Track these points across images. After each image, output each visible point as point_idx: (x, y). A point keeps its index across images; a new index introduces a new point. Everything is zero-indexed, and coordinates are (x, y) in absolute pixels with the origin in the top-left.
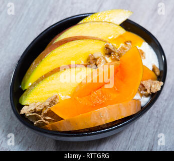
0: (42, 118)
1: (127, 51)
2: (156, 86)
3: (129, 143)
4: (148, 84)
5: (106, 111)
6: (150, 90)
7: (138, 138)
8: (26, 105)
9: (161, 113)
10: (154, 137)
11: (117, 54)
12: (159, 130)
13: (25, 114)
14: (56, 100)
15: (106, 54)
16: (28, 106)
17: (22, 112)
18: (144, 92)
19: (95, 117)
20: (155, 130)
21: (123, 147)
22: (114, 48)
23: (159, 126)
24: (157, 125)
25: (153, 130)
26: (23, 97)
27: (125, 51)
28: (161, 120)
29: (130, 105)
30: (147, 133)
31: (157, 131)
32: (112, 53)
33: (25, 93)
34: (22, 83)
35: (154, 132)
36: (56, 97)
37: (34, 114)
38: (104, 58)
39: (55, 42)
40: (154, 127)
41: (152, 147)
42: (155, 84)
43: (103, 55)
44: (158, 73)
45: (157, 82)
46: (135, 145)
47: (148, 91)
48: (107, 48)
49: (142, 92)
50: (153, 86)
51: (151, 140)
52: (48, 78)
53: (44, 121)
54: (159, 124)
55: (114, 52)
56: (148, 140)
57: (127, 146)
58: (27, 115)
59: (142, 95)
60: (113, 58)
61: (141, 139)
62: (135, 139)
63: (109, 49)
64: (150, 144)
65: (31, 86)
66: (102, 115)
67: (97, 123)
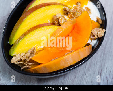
0: (26, 64)
1: (78, 10)
2: (101, 33)
3: (86, 70)
4: (95, 32)
5: (70, 57)
6: (97, 35)
7: (91, 66)
8: (14, 56)
9: (104, 46)
10: (102, 64)
11: (72, 13)
12: (104, 58)
13: (14, 63)
14: (35, 50)
15: (65, 14)
16: (16, 56)
17: (12, 62)
18: (93, 38)
20: (102, 59)
21: (82, 73)
22: (69, 10)
23: (104, 56)
24: (103, 55)
25: (100, 59)
26: (11, 50)
27: (77, 10)
28: (104, 51)
29: (85, 50)
30: (97, 62)
31: (103, 60)
32: (69, 13)
33: (12, 47)
34: (10, 40)
35: (101, 60)
36: (34, 49)
37: (20, 63)
38: (63, 17)
39: (29, 9)
40: (101, 57)
41: (101, 71)
42: (100, 31)
43: (62, 15)
44: (101, 22)
45: (101, 29)
46: (89, 71)
47: (96, 37)
48: (65, 10)
49: (91, 37)
50: (99, 33)
51: (100, 66)
52: (27, 36)
53: (28, 66)
54: (104, 55)
55: (70, 12)
56: (98, 66)
57: (84, 73)
58: (16, 64)
59: (92, 39)
60: (70, 16)
61: (93, 67)
62: (89, 67)
63: (66, 11)
64: (99, 69)
65: (15, 42)
66: (68, 61)
67: (65, 66)
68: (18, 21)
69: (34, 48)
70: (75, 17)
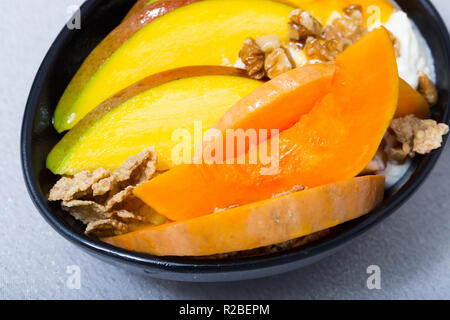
0: (109, 215)
2: (429, 135)
4: (405, 128)
6: (412, 145)
8: (65, 175)
11: (322, 43)
14: (150, 164)
15: (293, 40)
16: (72, 177)
18: (395, 152)
19: (260, 222)
22: (315, 26)
32: (310, 39)
34: (58, 111)
36: (150, 157)
42: (424, 129)
44: (432, 98)
45: (431, 123)
47: (406, 150)
48: (295, 22)
50: (420, 135)
53: (114, 223)
55: (314, 35)
60: (311, 51)
63: (302, 26)
66: (279, 218)
67: (264, 238)
68: (105, 42)
69: (150, 154)
70: (331, 58)
